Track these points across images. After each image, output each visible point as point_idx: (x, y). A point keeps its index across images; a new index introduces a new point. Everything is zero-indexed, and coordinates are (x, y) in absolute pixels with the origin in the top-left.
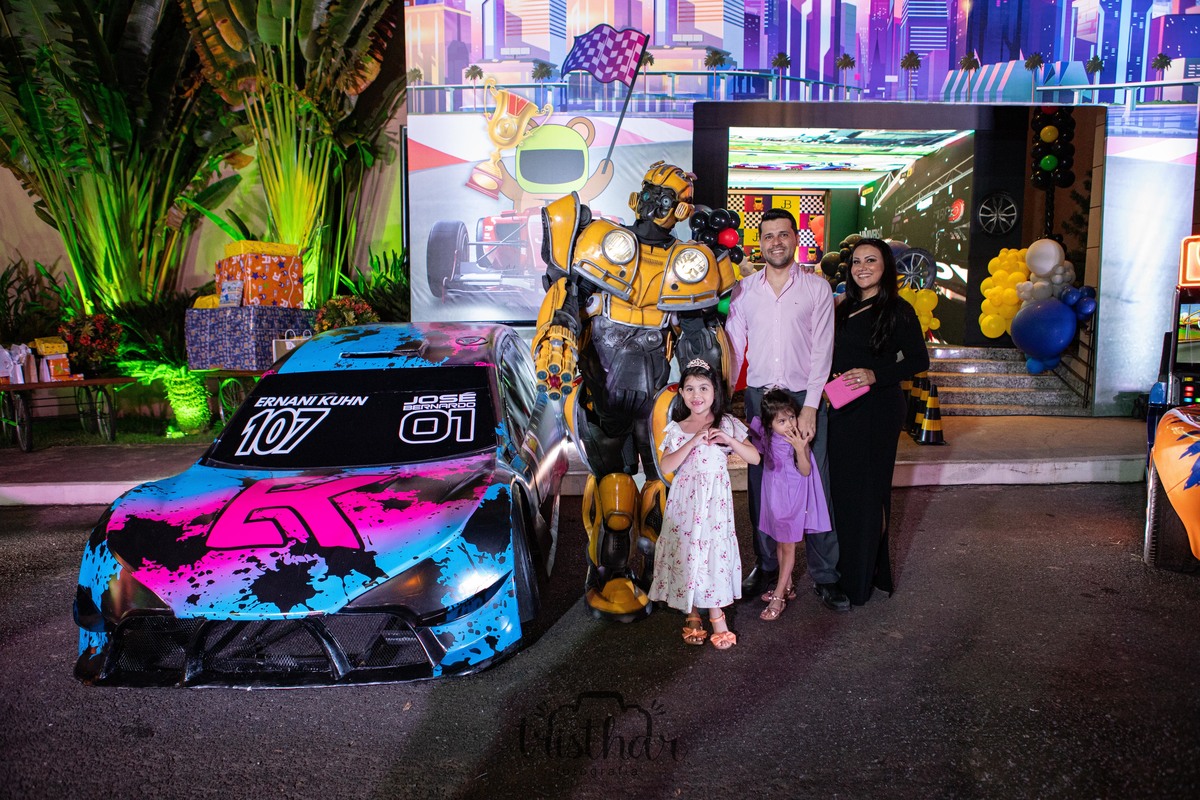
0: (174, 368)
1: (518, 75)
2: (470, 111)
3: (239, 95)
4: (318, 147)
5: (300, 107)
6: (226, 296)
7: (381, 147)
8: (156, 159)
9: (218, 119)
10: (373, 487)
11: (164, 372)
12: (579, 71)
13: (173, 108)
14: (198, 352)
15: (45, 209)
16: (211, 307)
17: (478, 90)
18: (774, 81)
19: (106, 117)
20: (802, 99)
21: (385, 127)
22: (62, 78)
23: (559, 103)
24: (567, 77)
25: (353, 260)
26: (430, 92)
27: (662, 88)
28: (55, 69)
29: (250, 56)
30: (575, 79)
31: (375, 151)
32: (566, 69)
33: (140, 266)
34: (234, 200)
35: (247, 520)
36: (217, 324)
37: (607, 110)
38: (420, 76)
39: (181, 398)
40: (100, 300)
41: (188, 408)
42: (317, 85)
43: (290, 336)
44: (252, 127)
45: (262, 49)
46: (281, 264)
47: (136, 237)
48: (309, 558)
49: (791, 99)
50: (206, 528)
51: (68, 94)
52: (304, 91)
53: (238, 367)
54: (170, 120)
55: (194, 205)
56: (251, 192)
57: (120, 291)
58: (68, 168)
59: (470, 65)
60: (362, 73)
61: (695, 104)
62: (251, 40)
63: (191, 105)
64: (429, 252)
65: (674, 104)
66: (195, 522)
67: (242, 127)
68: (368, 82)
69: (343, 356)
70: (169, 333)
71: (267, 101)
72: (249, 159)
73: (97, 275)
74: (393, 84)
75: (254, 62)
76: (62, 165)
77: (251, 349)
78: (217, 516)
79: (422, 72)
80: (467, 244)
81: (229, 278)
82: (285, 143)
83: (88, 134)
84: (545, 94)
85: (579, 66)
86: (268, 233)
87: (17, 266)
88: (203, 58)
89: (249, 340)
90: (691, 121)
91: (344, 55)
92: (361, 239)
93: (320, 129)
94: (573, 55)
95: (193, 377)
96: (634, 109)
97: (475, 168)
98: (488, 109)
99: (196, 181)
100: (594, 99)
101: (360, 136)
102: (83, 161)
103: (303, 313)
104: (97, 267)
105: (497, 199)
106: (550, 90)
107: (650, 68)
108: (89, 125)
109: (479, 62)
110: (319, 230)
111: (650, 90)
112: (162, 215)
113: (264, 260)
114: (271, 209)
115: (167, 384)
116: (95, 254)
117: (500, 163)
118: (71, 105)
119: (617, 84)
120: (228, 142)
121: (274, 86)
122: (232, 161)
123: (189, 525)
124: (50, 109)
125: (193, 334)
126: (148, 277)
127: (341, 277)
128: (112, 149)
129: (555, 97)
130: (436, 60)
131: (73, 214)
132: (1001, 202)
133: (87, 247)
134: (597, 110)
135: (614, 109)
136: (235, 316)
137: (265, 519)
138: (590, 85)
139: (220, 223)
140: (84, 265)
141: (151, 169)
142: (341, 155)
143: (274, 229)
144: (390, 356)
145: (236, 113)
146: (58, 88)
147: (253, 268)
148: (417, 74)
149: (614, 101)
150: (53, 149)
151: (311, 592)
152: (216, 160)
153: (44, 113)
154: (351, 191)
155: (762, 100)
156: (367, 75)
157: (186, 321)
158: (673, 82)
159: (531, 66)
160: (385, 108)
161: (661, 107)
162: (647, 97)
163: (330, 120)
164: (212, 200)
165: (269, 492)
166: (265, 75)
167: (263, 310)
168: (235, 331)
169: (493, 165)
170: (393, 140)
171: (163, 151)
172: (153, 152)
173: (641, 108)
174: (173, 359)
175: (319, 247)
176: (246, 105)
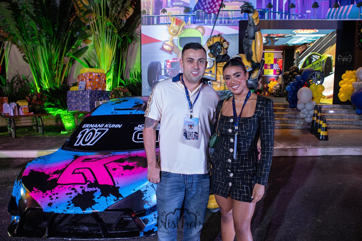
0: (63, 110)
1: (179, 11)
2: (162, 24)
3: (88, 20)
4: (113, 37)
5: (107, 24)
6: (80, 87)
7: (134, 37)
8: (61, 41)
9: (81, 28)
10: (121, 160)
11: (60, 112)
12: (199, 10)
13: (66, 25)
14: (71, 105)
15: (26, 58)
16: (75, 90)
17: (165, 17)
18: (267, 13)
19: (45, 28)
20: (277, 19)
21: (135, 30)
22: (30, 15)
23: (193, 21)
24: (195, 12)
25: (125, 74)
26: (149, 18)
27: (228, 15)
28: (27, 12)
29: (91, 7)
30: (198, 12)
31: (132, 38)
32: (195, 9)
33: (55, 77)
34: (86, 54)
35: (73, 173)
36: (77, 96)
37: (209, 23)
38: (146, 12)
39: (66, 120)
40: (42, 87)
41: (69, 124)
42: (113, 16)
43: (101, 100)
44: (92, 30)
45: (95, 5)
46: (99, 76)
47: (54, 67)
48: (94, 189)
49: (273, 19)
50: (58, 175)
51: (32, 20)
52: (109, 19)
53: (84, 111)
54: (65, 28)
55: (72, 56)
56: (92, 52)
57: (48, 84)
58: (32, 44)
59: (163, 9)
60: (128, 12)
61: (240, 21)
62: (92, 2)
63: (72, 24)
64: (148, 72)
65: (232, 21)
66: (54, 173)
67: (88, 31)
68: (130, 15)
69: (114, 109)
70: (62, 98)
71: (96, 22)
72: (91, 41)
73: (41, 79)
74: (138, 16)
75: (93, 10)
76: (30, 43)
77: (88, 104)
78: (63, 171)
79: (146, 11)
80: (161, 69)
81: (81, 81)
82: (102, 35)
83: (38, 34)
84: (188, 18)
85: (200, 9)
86: (97, 65)
87: (16, 76)
88: (76, 8)
89: (88, 101)
90: (238, 27)
91: (122, 6)
92: (127, 67)
93: (114, 31)
94: (197, 5)
95: (70, 113)
96: (218, 23)
97: (164, 43)
98: (168, 23)
99: (73, 48)
100: (205, 19)
101: (127, 33)
102: (37, 42)
103: (106, 92)
104: (41, 77)
105: (171, 54)
106: (190, 17)
107: (224, 9)
108: (39, 30)
109: (165, 7)
110: (113, 64)
111: (224, 16)
112: (62, 60)
113: (93, 74)
114: (97, 57)
115: (62, 116)
116: (41, 72)
117: (173, 42)
118: (33, 24)
119: (213, 14)
120: (84, 36)
121: (99, 17)
122: (85, 41)
123: (52, 174)
124: (26, 25)
125: (69, 99)
126: (58, 80)
127: (120, 80)
128: (47, 38)
129: (191, 19)
130: (151, 7)
131: (34, 59)
132: (346, 54)
133: (39, 70)
134: (206, 23)
135: (212, 23)
136: (83, 93)
137: (80, 173)
138: (203, 15)
139: (81, 62)
140: (37, 76)
141: (59, 44)
142: (121, 40)
143: (99, 64)
144: (131, 109)
145: (87, 26)
146: (29, 18)
147: (89, 77)
148: (144, 12)
149: (212, 20)
150: (28, 38)
151: (94, 203)
152: (80, 41)
153: (25, 27)
154: (124, 51)
155: (263, 19)
156: (129, 13)
157: (67, 94)
158: (232, 13)
159: (183, 8)
160: (135, 24)
161: (228, 22)
162: (223, 19)
163: (117, 28)
164: (79, 55)
165: (82, 161)
166: (96, 13)
167: (92, 91)
168: (83, 98)
169: (170, 42)
170: (138, 35)
171: (63, 39)
172: (60, 39)
173: (221, 22)
174: (64, 108)
175: (113, 70)
176: (90, 23)
